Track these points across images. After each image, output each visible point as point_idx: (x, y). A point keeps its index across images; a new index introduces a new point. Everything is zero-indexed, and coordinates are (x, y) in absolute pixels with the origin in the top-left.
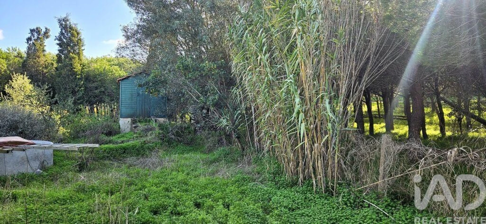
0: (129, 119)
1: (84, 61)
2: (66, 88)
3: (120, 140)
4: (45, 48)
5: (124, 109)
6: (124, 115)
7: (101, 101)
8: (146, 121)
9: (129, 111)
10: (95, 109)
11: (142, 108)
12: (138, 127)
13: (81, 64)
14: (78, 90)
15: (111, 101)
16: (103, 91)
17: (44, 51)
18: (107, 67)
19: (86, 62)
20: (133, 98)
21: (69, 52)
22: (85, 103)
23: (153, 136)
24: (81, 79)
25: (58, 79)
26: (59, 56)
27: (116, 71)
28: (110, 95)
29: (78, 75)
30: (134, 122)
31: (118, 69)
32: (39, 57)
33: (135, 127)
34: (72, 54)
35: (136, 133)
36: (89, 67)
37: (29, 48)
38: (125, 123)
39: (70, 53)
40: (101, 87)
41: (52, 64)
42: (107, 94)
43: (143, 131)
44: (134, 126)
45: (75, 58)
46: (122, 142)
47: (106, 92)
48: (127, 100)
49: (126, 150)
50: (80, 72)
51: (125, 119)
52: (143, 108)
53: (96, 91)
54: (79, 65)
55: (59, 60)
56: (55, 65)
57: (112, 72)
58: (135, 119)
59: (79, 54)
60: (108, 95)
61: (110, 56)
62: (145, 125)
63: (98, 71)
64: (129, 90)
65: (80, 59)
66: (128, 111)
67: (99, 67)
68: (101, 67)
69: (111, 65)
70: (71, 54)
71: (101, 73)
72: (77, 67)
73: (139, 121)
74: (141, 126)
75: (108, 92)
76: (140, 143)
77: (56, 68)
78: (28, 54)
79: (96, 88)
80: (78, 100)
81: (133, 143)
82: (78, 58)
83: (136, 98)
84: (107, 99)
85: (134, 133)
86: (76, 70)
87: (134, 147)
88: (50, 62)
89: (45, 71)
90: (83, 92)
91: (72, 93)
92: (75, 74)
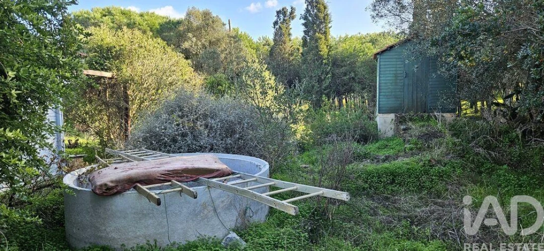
0: (392, 116)
1: (332, 42)
2: (311, 76)
3: (382, 154)
4: (291, 31)
5: (384, 100)
6: (384, 109)
7: (350, 90)
8: (422, 119)
9: (392, 103)
10: (344, 101)
11: (412, 98)
12: (410, 129)
13: (327, 46)
14: (325, 78)
15: (363, 89)
16: (353, 78)
17: (290, 34)
18: (358, 46)
19: (334, 43)
20: (398, 81)
21: (315, 31)
22: (332, 93)
23: (443, 149)
24: (327, 64)
25: (304, 67)
26: (304, 39)
27: (369, 49)
28: (362, 81)
29: (325, 60)
30: (400, 121)
31: (372, 47)
32: (285, 43)
33: (404, 130)
34: (319, 33)
35: (409, 141)
36: (337, 48)
37: (276, 34)
38: (385, 122)
39: (315, 33)
40: (350, 73)
41: (298, 49)
42: (357, 81)
43: (419, 137)
44: (402, 127)
45: (321, 38)
46: (387, 159)
47: (356, 78)
48: (389, 84)
49: (395, 176)
50: (326, 56)
51: (385, 115)
52: (415, 97)
53: (345, 78)
54: (325, 47)
55: (305, 43)
56: (301, 51)
57: (363, 52)
58: (403, 114)
59: (325, 33)
60: (359, 83)
61: (361, 35)
62: (423, 126)
63: (347, 52)
64: (392, 69)
65: (326, 39)
66: (390, 102)
67: (348, 48)
68: (351, 47)
69: (362, 44)
70: (317, 34)
71: (351, 54)
72: (323, 50)
73: (411, 120)
74: (416, 128)
75: (360, 79)
76: (421, 164)
77: (302, 54)
78: (275, 40)
79: (345, 74)
80: (325, 90)
81: (407, 164)
82: (324, 38)
83: (402, 81)
84: (357, 87)
85: (404, 141)
86: (322, 53)
87: (410, 172)
88: (296, 47)
89: (291, 58)
90: (330, 80)
91: (318, 81)
92: (321, 58)
